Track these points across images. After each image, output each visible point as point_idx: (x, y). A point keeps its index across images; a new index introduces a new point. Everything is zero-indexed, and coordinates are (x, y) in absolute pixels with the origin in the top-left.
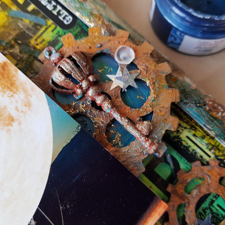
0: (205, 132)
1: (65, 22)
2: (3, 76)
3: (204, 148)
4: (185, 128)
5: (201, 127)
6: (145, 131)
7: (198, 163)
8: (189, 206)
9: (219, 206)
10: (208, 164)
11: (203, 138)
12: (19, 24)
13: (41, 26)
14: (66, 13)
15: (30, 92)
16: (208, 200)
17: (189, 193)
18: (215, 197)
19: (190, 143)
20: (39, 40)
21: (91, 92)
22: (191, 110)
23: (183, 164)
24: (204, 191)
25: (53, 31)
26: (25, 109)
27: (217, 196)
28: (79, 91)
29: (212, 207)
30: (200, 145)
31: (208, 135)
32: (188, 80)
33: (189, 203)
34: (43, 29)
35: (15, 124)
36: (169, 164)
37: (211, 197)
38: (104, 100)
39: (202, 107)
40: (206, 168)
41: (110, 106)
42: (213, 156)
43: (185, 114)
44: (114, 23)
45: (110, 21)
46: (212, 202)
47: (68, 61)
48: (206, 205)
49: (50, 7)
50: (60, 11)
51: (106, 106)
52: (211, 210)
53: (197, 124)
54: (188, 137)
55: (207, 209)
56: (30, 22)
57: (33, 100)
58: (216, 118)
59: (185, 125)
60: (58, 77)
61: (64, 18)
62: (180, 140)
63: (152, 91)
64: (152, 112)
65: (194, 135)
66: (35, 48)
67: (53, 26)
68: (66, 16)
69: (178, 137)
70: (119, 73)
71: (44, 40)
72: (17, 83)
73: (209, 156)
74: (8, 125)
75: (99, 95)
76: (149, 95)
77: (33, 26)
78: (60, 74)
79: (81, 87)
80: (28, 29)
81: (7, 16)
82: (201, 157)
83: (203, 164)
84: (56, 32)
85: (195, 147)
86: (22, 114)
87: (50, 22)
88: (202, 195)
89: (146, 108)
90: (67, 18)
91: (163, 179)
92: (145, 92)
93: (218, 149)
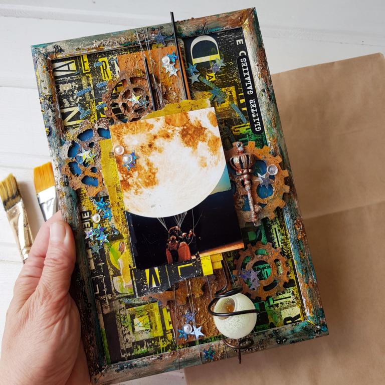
0: (286, 233)
1: (256, 129)
2: (214, 144)
3: (280, 240)
4: (277, 224)
5: (285, 230)
6: (257, 210)
7: (271, 244)
8: (252, 260)
9: (266, 272)
10: (276, 248)
11: (283, 235)
12: (233, 114)
13: (243, 123)
14: (259, 125)
15: (221, 159)
16: (263, 266)
17: (257, 255)
18: (268, 267)
19: (274, 232)
20: (237, 129)
21: (245, 176)
22: (287, 217)
23: (264, 239)
24: (265, 259)
25: (247, 129)
26: (214, 164)
27: (269, 267)
28: (241, 172)
29: (262, 270)
30: (279, 238)
31: (286, 235)
32: (296, 202)
33: (253, 259)
34: (243, 125)
35: (205, 168)
36: (257, 235)
37: (266, 265)
38: (249, 184)
39: (293, 219)
40: (273, 249)
41: (249, 188)
42: (281, 247)
43: (283, 217)
44: (280, 148)
45: (279, 146)
46: (265, 268)
47: (246, 157)
48: (261, 267)
49: (253, 116)
50: (257, 121)
51: (248, 187)
52: (261, 271)
53: (284, 226)
54: (275, 229)
55: (260, 269)
56: (239, 117)
57: (219, 163)
58: (296, 230)
59: (278, 222)
60: (236, 160)
61: (257, 127)
62: (270, 227)
63: (273, 195)
64: (266, 205)
65: (279, 230)
66: (232, 132)
67: (248, 127)
68: (259, 126)
69: (271, 226)
70: (264, 176)
71: (239, 131)
72: (218, 151)
73: (279, 246)
74: (203, 166)
75: (248, 180)
76: (271, 196)
77: (239, 120)
78: (238, 161)
79: (243, 171)
80: (236, 119)
81: (229, 105)
82: (275, 243)
83: (273, 246)
84: (248, 131)
85: (275, 236)
86: (211, 166)
87: (249, 124)
88: (262, 260)
89: (265, 201)
90: (258, 128)
91: (248, 240)
92: (270, 193)
93: (286, 246)
